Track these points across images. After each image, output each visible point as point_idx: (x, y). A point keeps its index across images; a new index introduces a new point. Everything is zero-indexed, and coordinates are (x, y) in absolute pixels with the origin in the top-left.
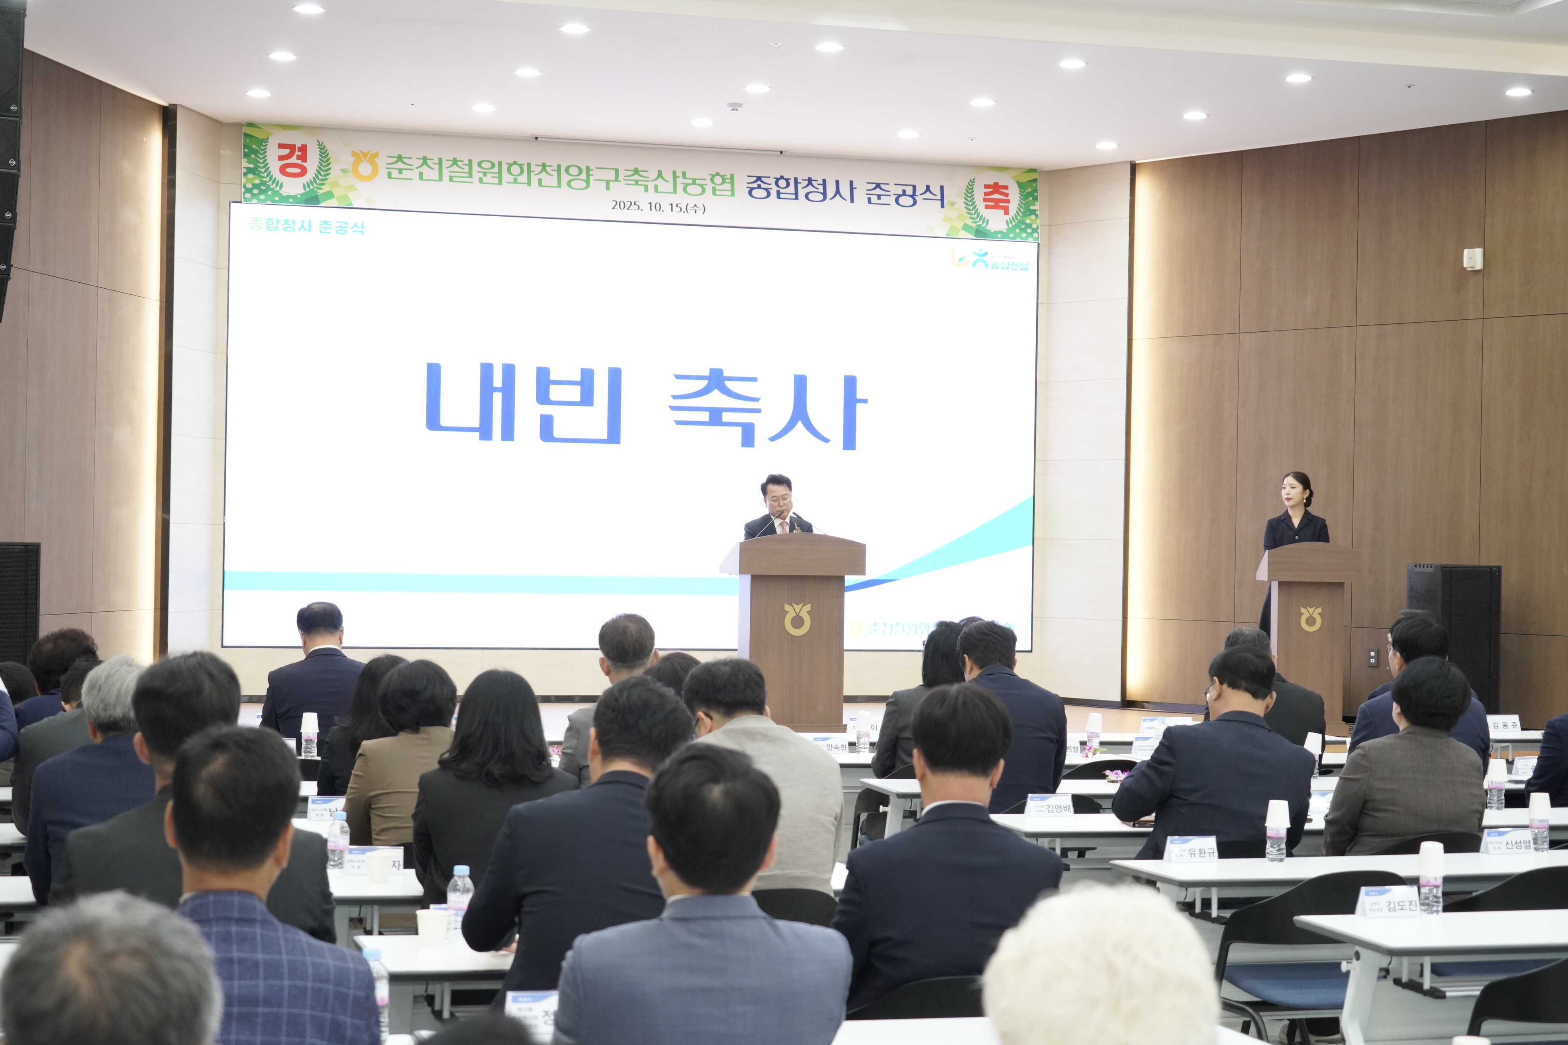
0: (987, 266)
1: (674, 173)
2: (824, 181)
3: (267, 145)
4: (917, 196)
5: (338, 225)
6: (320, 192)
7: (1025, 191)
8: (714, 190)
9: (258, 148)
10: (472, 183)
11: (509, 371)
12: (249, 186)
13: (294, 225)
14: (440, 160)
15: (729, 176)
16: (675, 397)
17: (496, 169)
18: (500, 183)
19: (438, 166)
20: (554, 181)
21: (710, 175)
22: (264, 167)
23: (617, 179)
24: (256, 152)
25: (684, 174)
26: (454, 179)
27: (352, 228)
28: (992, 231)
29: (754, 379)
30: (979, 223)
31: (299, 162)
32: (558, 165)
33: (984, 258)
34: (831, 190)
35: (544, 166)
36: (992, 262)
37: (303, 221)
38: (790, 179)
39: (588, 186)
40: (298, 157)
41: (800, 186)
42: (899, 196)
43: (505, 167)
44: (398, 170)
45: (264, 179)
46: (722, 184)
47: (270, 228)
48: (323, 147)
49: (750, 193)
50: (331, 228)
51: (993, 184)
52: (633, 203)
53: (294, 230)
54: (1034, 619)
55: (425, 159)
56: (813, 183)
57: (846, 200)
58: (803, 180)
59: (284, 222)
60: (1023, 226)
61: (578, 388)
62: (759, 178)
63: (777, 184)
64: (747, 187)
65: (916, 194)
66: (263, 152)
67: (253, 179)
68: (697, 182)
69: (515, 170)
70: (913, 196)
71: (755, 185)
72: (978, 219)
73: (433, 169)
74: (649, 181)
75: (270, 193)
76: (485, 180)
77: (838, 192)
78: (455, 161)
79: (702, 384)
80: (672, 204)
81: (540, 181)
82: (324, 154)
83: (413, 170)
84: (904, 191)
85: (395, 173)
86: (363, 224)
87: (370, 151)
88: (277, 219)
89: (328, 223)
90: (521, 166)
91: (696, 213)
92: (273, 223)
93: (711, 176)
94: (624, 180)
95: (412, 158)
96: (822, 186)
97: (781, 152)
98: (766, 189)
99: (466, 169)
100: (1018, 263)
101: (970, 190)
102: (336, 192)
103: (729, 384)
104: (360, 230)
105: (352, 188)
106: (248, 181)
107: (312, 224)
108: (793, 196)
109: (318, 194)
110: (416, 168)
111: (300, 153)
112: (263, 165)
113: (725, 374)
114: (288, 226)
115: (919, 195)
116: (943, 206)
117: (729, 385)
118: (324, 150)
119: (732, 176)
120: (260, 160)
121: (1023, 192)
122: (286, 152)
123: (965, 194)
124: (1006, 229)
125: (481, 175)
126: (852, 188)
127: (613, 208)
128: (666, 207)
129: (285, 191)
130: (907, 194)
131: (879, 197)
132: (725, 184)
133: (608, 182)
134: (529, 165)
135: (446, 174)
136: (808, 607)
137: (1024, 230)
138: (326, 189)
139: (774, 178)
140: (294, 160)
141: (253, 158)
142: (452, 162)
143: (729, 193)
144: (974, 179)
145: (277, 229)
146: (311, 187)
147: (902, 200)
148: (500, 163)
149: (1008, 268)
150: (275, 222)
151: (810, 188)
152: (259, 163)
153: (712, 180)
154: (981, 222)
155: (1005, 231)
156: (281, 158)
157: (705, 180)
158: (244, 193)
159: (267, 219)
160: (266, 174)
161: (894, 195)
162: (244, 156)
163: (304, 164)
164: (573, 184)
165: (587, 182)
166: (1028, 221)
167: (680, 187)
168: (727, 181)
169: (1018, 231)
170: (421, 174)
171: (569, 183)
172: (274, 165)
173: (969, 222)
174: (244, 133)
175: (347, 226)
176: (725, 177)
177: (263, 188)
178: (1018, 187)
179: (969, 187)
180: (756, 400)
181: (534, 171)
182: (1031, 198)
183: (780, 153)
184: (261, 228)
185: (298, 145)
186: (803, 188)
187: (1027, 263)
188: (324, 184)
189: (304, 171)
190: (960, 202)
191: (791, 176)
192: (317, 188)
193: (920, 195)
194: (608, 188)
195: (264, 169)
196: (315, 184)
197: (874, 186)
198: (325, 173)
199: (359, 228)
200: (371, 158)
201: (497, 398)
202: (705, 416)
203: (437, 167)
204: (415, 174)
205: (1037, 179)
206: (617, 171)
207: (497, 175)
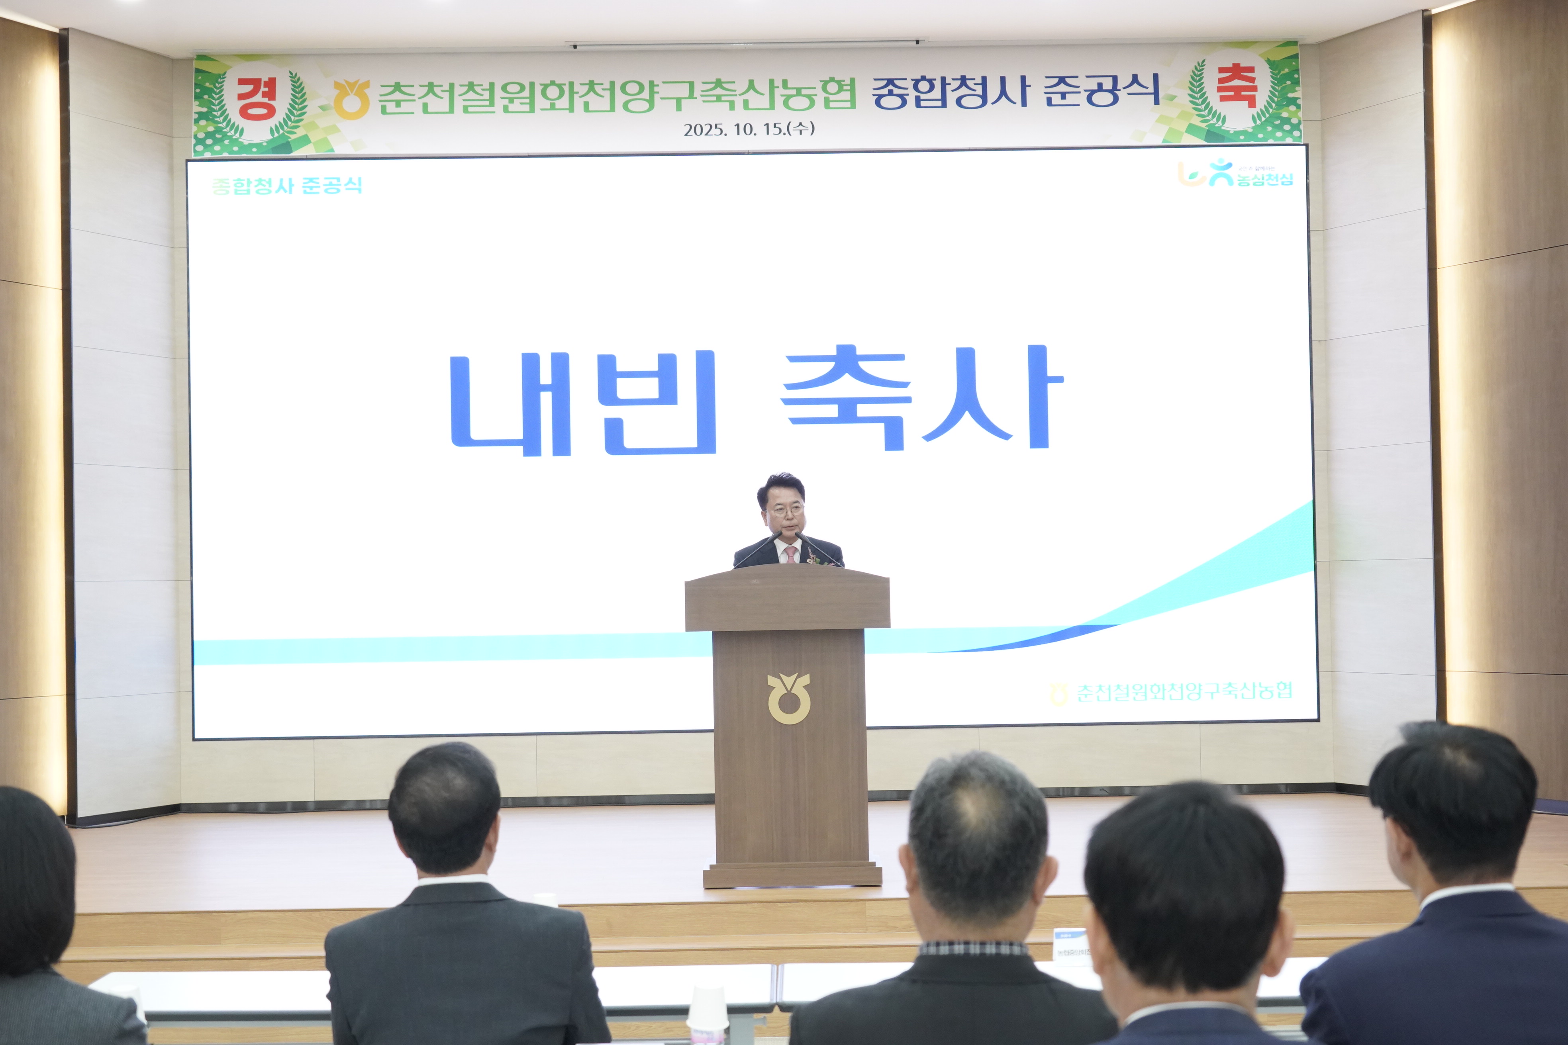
0: (1231, 183)
1: (772, 82)
2: (984, 79)
3: (223, 82)
4: (1120, 90)
5: (327, 182)
6: (293, 137)
7: (1279, 72)
8: (827, 101)
9: (212, 86)
10: (494, 112)
11: (561, 362)
12: (201, 135)
13: (270, 186)
14: (452, 86)
15: (848, 82)
16: (790, 387)
17: (526, 93)
18: (532, 110)
19: (448, 93)
20: (605, 104)
21: (821, 81)
22: (220, 110)
23: (691, 96)
24: (209, 92)
25: (785, 82)
26: (470, 109)
27: (345, 185)
28: (1232, 132)
29: (900, 357)
30: (1211, 122)
31: (266, 100)
32: (611, 82)
33: (1227, 172)
34: (993, 91)
35: (591, 85)
36: (1239, 176)
37: (281, 180)
38: (935, 80)
39: (651, 107)
40: (264, 95)
41: (949, 89)
42: (1093, 92)
43: (538, 89)
44: (394, 103)
45: (219, 125)
46: (838, 92)
47: (239, 192)
48: (296, 79)
49: (878, 103)
50: (319, 187)
51: (1232, 66)
52: (714, 127)
53: (270, 192)
54: (1320, 674)
55: (431, 87)
56: (968, 82)
57: (1015, 103)
58: (953, 79)
59: (257, 183)
60: (1278, 122)
61: (655, 381)
62: (890, 82)
63: (916, 87)
64: (874, 95)
65: (1118, 88)
66: (218, 90)
67: (206, 126)
68: (804, 92)
69: (553, 92)
70: (1113, 91)
71: (885, 91)
72: (1210, 116)
73: (442, 98)
74: (736, 95)
75: (226, 142)
76: (511, 107)
77: (1003, 93)
78: (471, 86)
79: (827, 367)
80: (767, 125)
81: (586, 104)
82: (298, 87)
83: (414, 100)
84: (1100, 85)
85: (391, 107)
86: (360, 179)
87: (358, 80)
88: (248, 180)
89: (315, 180)
90: (560, 86)
91: (801, 133)
92: (243, 185)
93: (822, 83)
94: (702, 96)
95: (413, 86)
96: (981, 86)
97: (918, 42)
98: (901, 96)
99: (486, 95)
100: (1277, 175)
101: (1197, 77)
102: (313, 137)
103: (864, 365)
104: (357, 186)
105: (334, 129)
106: (200, 129)
107: (293, 183)
108: (939, 103)
109: (289, 140)
110: (419, 98)
111: (266, 89)
112: (218, 107)
113: (859, 352)
114: (263, 187)
115: (1122, 89)
116: (1157, 102)
117: (867, 367)
118: (298, 84)
119: (853, 80)
120: (214, 101)
121: (1277, 75)
122: (249, 88)
123: (1190, 82)
124: (1253, 128)
125: (506, 102)
126: (1024, 85)
127: (686, 135)
128: (759, 129)
129: (246, 139)
130: (1104, 88)
131: (1063, 95)
132: (843, 92)
133: (679, 101)
134: (571, 84)
135: (459, 103)
136: (806, 679)
137: (1279, 128)
138: (300, 132)
139: (912, 80)
140: (258, 98)
141: (206, 99)
142: (467, 88)
143: (848, 104)
144: (1204, 61)
145: (248, 192)
146: (281, 132)
147: (1097, 98)
148: (532, 85)
149: (1263, 184)
150: (245, 183)
151: (964, 91)
152: (214, 105)
153: (824, 89)
154: (1215, 120)
155: (1250, 130)
156: (241, 97)
157: (815, 88)
158: (195, 146)
159: (234, 180)
160: (221, 119)
161: (1085, 91)
162: (195, 98)
163: (271, 102)
164: (631, 106)
165: (651, 102)
166: (1285, 115)
167: (779, 101)
168: (845, 88)
169: (1270, 129)
170: (425, 106)
171: (625, 106)
172: (233, 106)
173: (1196, 121)
174: (195, 68)
175: (339, 183)
176: (843, 83)
177: (218, 136)
178: (1270, 68)
179: (1197, 72)
180: (905, 385)
181: (578, 93)
182: (1289, 83)
183: (915, 42)
184: (228, 192)
185: (265, 79)
186: (953, 91)
187: (1291, 175)
188: (298, 127)
189: (271, 111)
190: (1183, 97)
191: (935, 74)
192: (289, 132)
193: (1124, 88)
194: (679, 108)
195: (219, 113)
196: (286, 128)
197: (1056, 80)
198: (299, 112)
199: (355, 184)
200: (360, 89)
201: (546, 399)
202: (832, 411)
203: (446, 95)
204: (417, 106)
205: (1297, 55)
206: (692, 85)
207: (528, 101)
